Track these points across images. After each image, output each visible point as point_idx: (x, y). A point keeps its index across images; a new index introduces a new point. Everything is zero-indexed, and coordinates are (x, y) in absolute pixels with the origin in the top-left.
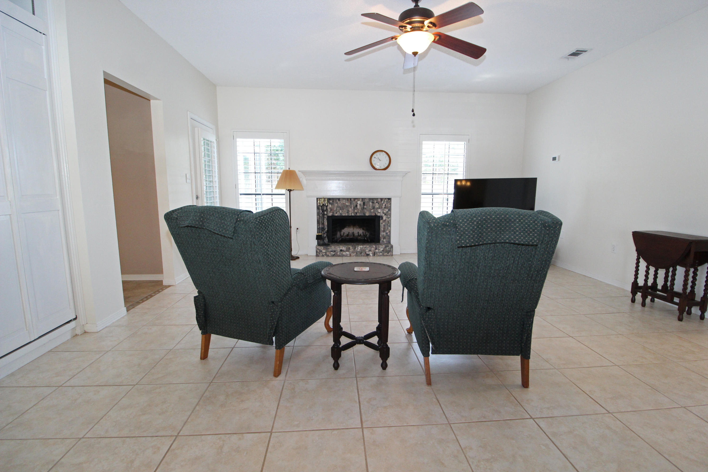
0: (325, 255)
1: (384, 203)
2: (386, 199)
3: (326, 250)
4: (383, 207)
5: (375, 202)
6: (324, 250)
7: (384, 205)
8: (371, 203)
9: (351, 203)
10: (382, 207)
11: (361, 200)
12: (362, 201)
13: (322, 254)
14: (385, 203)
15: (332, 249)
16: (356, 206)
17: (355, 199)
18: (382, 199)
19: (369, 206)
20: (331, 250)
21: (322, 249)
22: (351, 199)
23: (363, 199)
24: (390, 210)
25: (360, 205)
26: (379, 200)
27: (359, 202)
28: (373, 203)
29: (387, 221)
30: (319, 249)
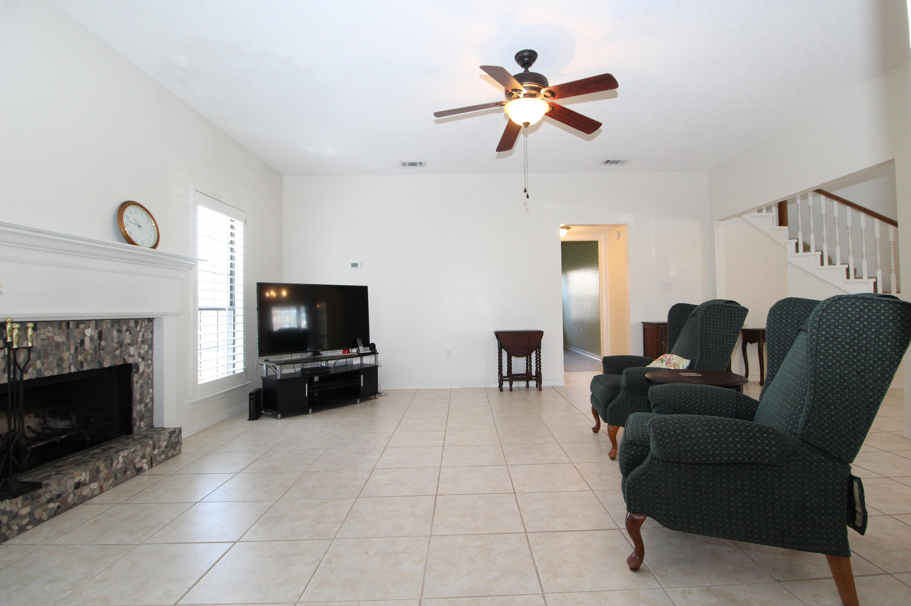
0: (29, 523)
1: (140, 331)
2: (144, 319)
3: (32, 505)
4: (140, 340)
5: (124, 328)
6: (24, 506)
7: (141, 335)
8: (115, 333)
9: (68, 337)
10: (137, 342)
11: (93, 324)
12: (96, 328)
13: (17, 525)
14: (143, 329)
15: (51, 491)
16: (82, 342)
17: (78, 323)
18: (136, 321)
19: (112, 340)
20: (48, 496)
21: (20, 505)
22: (68, 323)
23: (98, 322)
24: (151, 347)
25: (91, 338)
26: (132, 324)
27: (89, 332)
28: (119, 331)
29: (146, 374)
30: (8, 509)
